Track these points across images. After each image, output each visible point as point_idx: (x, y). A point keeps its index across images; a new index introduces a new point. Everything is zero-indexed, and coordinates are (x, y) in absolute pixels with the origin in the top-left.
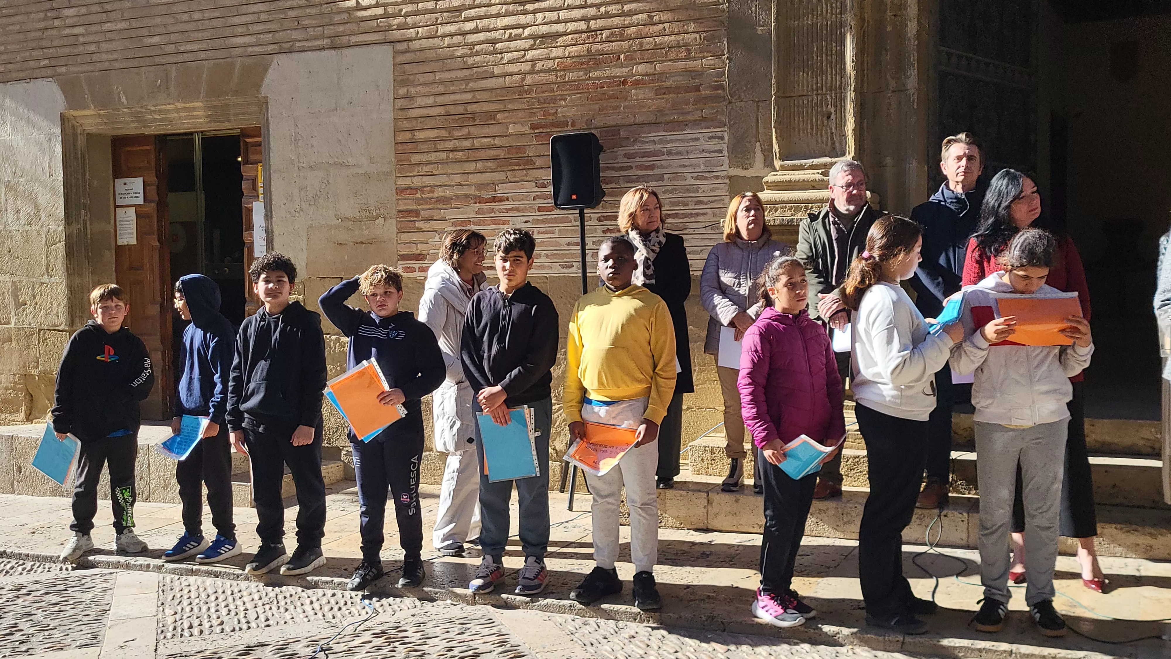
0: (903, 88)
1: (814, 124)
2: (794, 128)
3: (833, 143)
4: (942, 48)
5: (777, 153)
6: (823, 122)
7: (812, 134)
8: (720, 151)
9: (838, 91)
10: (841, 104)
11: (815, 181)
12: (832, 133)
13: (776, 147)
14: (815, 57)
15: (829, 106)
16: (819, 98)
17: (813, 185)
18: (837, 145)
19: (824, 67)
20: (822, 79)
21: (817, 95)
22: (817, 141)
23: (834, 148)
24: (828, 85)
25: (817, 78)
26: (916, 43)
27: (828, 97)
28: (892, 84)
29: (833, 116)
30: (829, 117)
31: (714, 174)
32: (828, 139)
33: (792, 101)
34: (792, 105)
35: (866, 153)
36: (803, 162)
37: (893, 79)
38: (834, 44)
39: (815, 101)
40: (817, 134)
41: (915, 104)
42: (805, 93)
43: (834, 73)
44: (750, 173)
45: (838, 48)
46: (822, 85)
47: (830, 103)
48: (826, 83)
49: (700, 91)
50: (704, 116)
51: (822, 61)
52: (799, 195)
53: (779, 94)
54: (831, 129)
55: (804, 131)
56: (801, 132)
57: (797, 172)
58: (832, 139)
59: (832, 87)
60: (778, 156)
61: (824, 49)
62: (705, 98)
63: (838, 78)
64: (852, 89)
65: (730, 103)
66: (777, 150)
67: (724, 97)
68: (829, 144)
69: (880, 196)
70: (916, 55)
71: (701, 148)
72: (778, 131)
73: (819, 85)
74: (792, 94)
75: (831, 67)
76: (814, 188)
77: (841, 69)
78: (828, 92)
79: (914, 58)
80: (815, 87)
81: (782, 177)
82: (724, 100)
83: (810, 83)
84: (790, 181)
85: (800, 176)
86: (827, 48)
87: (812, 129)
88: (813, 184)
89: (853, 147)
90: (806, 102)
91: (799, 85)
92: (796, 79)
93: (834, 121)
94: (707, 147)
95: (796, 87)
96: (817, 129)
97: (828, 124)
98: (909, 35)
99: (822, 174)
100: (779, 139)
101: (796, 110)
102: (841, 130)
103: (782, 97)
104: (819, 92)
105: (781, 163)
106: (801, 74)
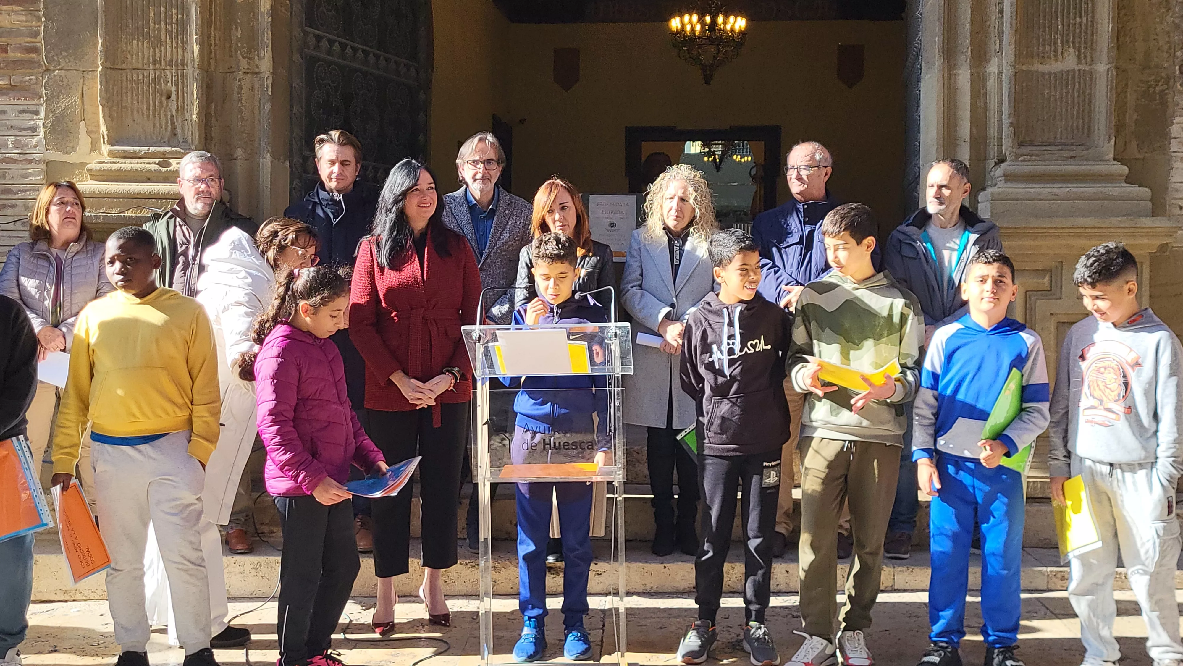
0: (257, 71)
1: (151, 105)
2: (126, 107)
3: (174, 128)
4: (308, 29)
5: (106, 137)
6: (161, 103)
7: (148, 116)
8: (34, 129)
9: (180, 67)
10: (183, 82)
11: (150, 171)
12: (172, 116)
13: (103, 129)
14: (152, 24)
15: (169, 84)
16: (157, 73)
17: (148, 177)
18: (179, 131)
19: (163, 38)
20: (161, 52)
21: (155, 69)
22: (154, 125)
23: (175, 135)
24: (168, 59)
25: (154, 49)
26: (270, 19)
27: (168, 72)
28: (244, 63)
29: (174, 96)
30: (169, 97)
31: (28, 157)
32: (167, 122)
33: (124, 74)
34: (124, 78)
35: (213, 142)
36: (137, 148)
37: (244, 58)
38: (174, 11)
39: (152, 76)
40: (154, 116)
41: (270, 90)
42: (140, 66)
43: (174, 45)
44: (72, 158)
45: (179, 16)
46: (160, 58)
47: (170, 80)
48: (165, 56)
49: (7, 52)
50: (13, 84)
51: (159, 30)
52: (130, 187)
53: (108, 65)
54: (171, 111)
55: (138, 112)
56: (135, 113)
57: (129, 160)
58: (173, 123)
59: (171, 61)
60: (106, 140)
61: (163, 15)
62: (14, 62)
63: (180, 51)
64: (196, 66)
65: (47, 70)
66: (105, 132)
67: (39, 62)
68: (169, 128)
69: (230, 194)
70: (270, 33)
71: (8, 123)
72: (106, 109)
73: (157, 58)
74: (124, 66)
75: (171, 38)
76: (149, 180)
77: (183, 42)
78: (168, 67)
79: (268, 36)
80: (151, 59)
81: (109, 165)
82: (40, 66)
83: (146, 56)
84: (120, 170)
85: (132, 165)
86: (166, 17)
87: (148, 109)
88: (148, 175)
89: (197, 134)
90: (141, 77)
91: (132, 55)
92: (129, 48)
93: (175, 102)
94: (15, 123)
95: (129, 56)
96: (155, 109)
97: (167, 105)
98: (262, 10)
99: (159, 164)
100: (107, 118)
101: (129, 86)
102: (183, 114)
103: (111, 68)
104: (157, 66)
105: (109, 147)
106: (135, 42)
